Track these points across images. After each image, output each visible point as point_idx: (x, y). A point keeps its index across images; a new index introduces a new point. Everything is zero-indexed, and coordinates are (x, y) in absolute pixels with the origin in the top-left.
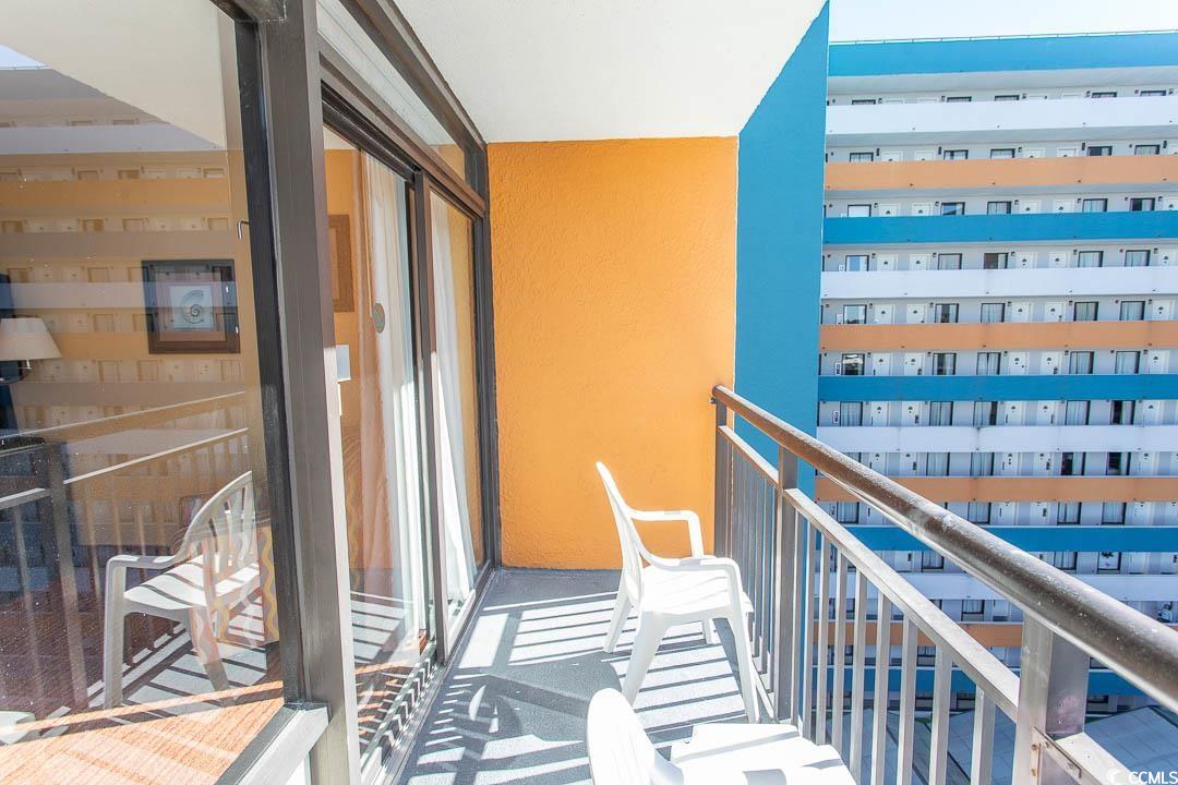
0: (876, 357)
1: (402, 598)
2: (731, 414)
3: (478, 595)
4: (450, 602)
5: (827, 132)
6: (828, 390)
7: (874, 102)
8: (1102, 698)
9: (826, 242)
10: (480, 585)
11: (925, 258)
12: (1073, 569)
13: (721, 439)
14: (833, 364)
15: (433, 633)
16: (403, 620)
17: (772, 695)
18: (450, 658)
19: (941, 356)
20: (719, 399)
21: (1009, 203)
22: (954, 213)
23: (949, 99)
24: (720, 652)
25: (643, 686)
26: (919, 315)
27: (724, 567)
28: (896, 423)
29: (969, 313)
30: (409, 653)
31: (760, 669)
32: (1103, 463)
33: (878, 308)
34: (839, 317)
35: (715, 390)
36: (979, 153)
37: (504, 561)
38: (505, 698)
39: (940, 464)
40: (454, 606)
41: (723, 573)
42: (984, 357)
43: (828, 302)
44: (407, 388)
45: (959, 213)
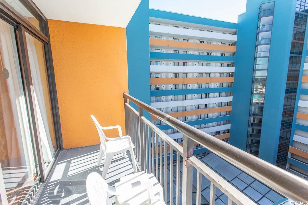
0: (163, 86)
1: (26, 165)
2: (128, 100)
3: (56, 159)
4: (45, 163)
5: (150, 31)
6: (153, 94)
7: (160, 25)
8: (205, 153)
9: (150, 58)
10: (56, 156)
11: (172, 63)
12: (199, 128)
13: (126, 106)
14: (154, 88)
15: (39, 173)
16: (27, 172)
17: (140, 166)
18: (46, 179)
19: (176, 85)
20: (125, 96)
21: (187, 52)
22: (177, 53)
23: (175, 26)
24: (128, 159)
25: (108, 172)
26: (171, 76)
27: (127, 138)
28: (167, 101)
29: (181, 75)
30: (31, 182)
31: (137, 161)
32: (204, 106)
33: (163, 74)
34: (154, 76)
35: (124, 94)
36: (181, 40)
37: (64, 148)
38: (66, 186)
39: (176, 109)
40: (47, 164)
41: (127, 139)
42: (183, 85)
43: (152, 73)
44: (21, 97)
45: (178, 53)
